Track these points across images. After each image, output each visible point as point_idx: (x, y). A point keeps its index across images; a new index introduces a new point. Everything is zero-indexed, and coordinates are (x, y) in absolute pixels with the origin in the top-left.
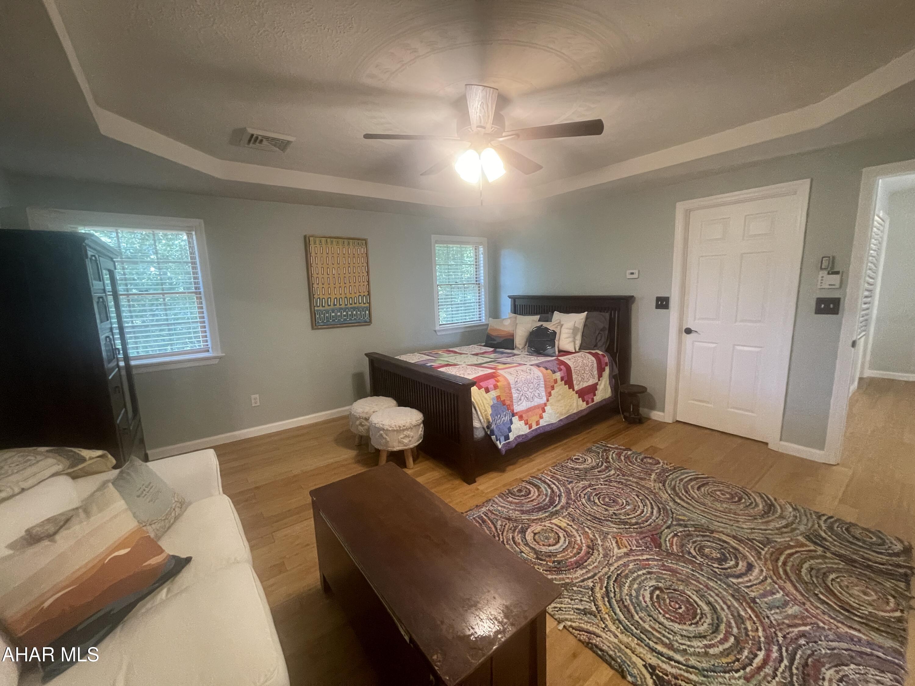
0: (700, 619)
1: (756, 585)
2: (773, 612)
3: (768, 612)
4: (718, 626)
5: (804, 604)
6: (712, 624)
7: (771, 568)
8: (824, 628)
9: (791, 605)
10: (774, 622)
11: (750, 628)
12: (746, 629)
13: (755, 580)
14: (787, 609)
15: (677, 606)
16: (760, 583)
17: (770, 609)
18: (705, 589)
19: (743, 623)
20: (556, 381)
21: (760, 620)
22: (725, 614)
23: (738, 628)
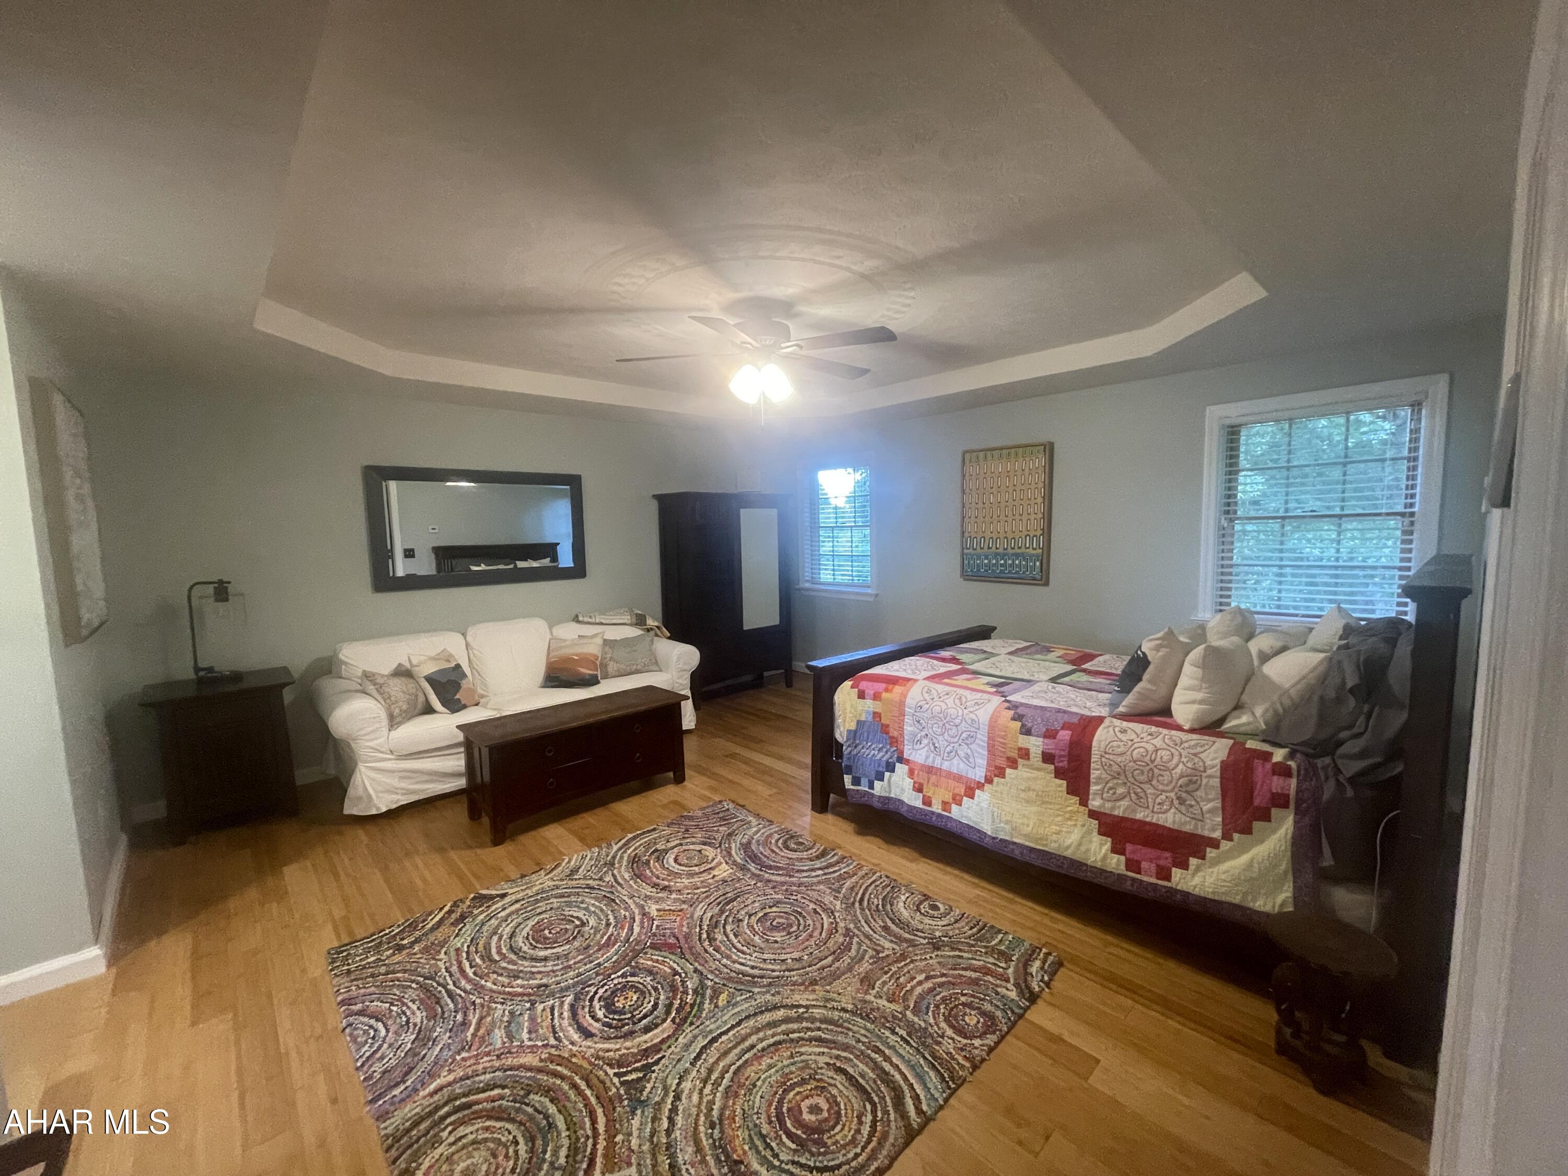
0: (531, 944)
1: (552, 1019)
2: (507, 1012)
3: (509, 1008)
4: (516, 954)
5: (498, 1057)
6: (520, 950)
7: (574, 1060)
8: (459, 1053)
9: (506, 1040)
10: (494, 1005)
11: (500, 978)
12: (501, 975)
13: (560, 1025)
14: (503, 1031)
15: (553, 932)
16: (553, 1026)
17: (512, 1013)
18: (565, 964)
19: (509, 977)
20: (1025, 754)
21: (504, 993)
22: (525, 965)
23: (504, 968)
